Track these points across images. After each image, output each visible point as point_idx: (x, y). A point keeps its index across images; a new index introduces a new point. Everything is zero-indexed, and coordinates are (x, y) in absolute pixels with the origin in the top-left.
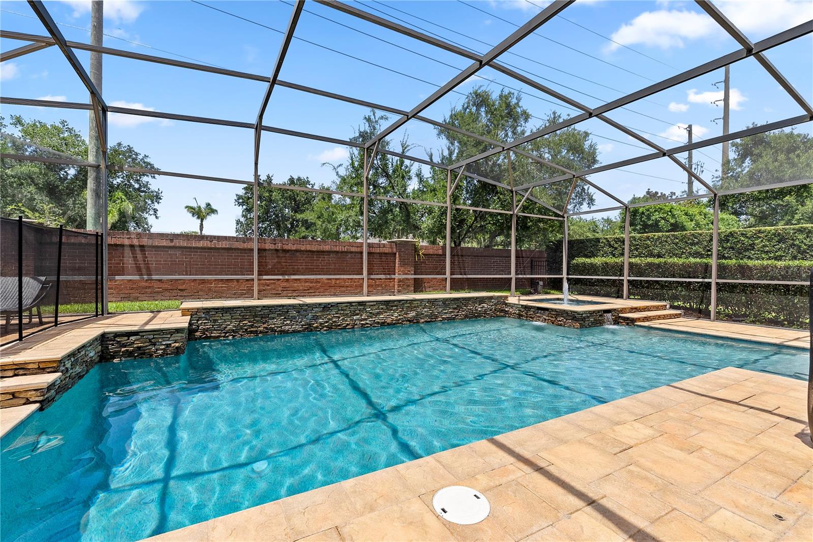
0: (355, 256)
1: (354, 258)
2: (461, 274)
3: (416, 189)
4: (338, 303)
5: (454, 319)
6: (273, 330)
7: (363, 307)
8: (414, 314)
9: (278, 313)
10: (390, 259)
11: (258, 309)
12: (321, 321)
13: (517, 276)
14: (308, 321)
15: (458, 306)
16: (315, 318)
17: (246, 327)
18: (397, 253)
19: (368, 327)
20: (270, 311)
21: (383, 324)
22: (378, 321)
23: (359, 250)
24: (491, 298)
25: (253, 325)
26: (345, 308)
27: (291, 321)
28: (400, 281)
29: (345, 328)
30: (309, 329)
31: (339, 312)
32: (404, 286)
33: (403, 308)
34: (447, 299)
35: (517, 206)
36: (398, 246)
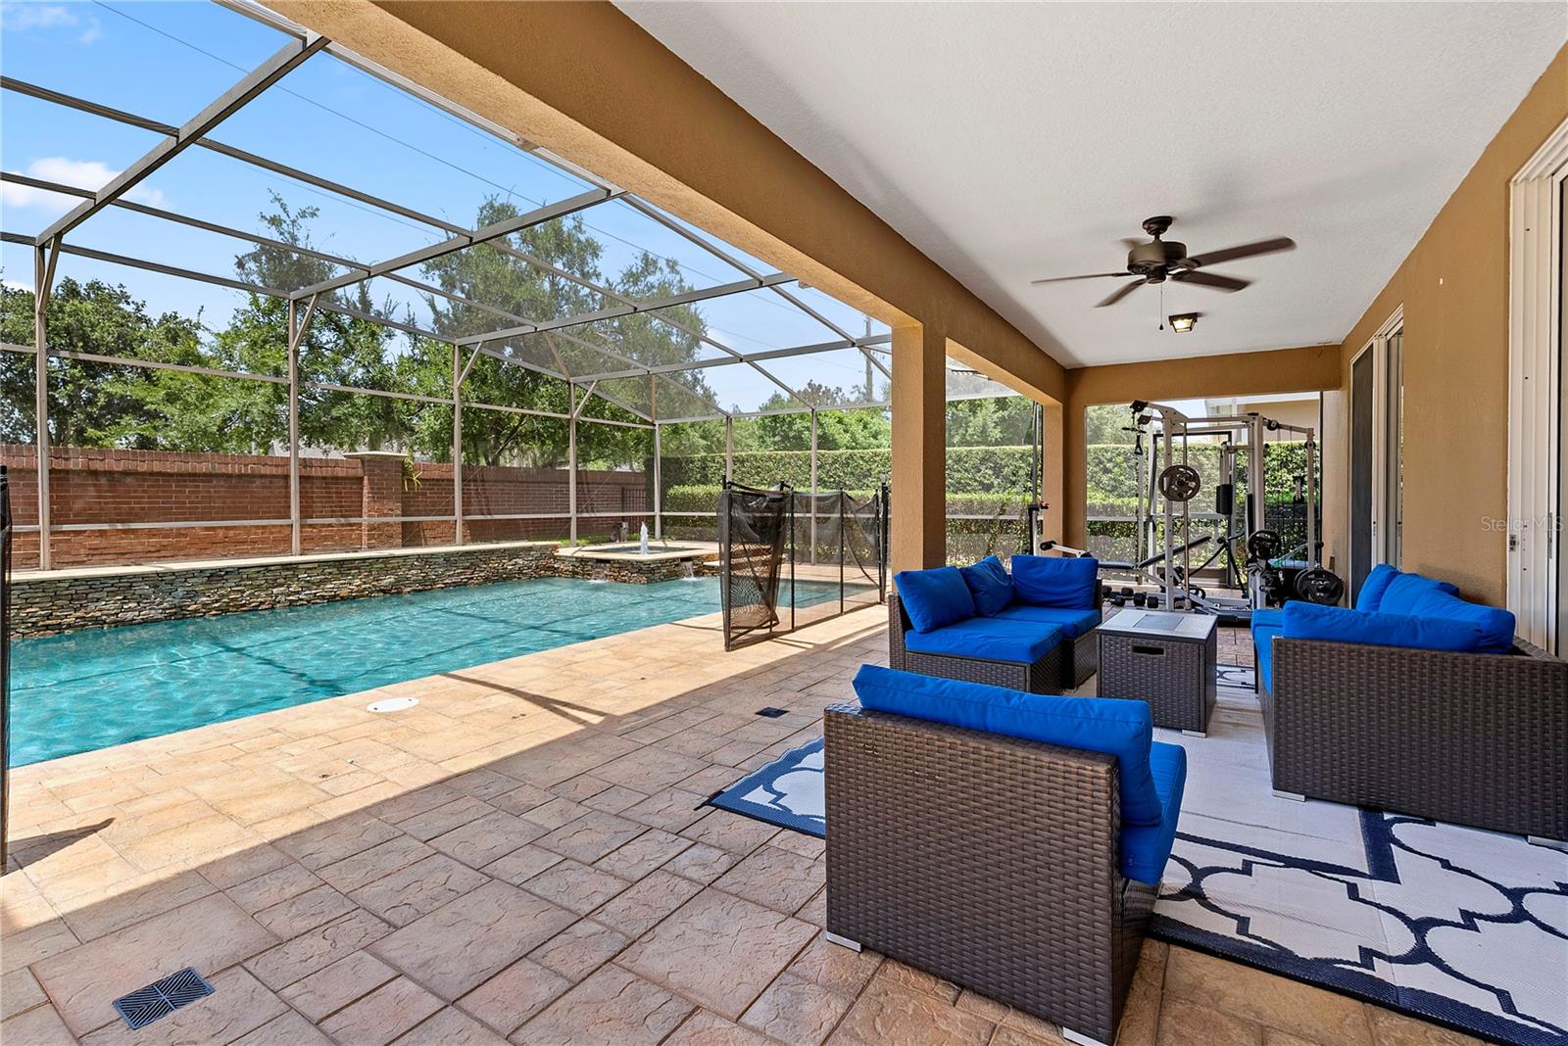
0: (271, 482)
1: (270, 488)
2: (482, 514)
3: (406, 355)
4: (239, 568)
5: (465, 584)
6: (96, 621)
7: (292, 573)
8: (392, 580)
9: (109, 589)
10: (351, 488)
11: (61, 585)
12: (205, 599)
13: (580, 515)
14: (176, 601)
15: (472, 564)
16: (192, 595)
17: (34, 620)
18: (366, 478)
19: (302, 605)
20: (91, 588)
21: (332, 599)
22: (324, 594)
23: (280, 471)
24: (530, 549)
25: (51, 614)
26: (256, 576)
27: (138, 603)
28: (372, 528)
29: (255, 609)
30: (179, 615)
31: (243, 583)
32: (380, 535)
33: (370, 571)
34: (452, 554)
35: (578, 403)
36: (366, 464)
